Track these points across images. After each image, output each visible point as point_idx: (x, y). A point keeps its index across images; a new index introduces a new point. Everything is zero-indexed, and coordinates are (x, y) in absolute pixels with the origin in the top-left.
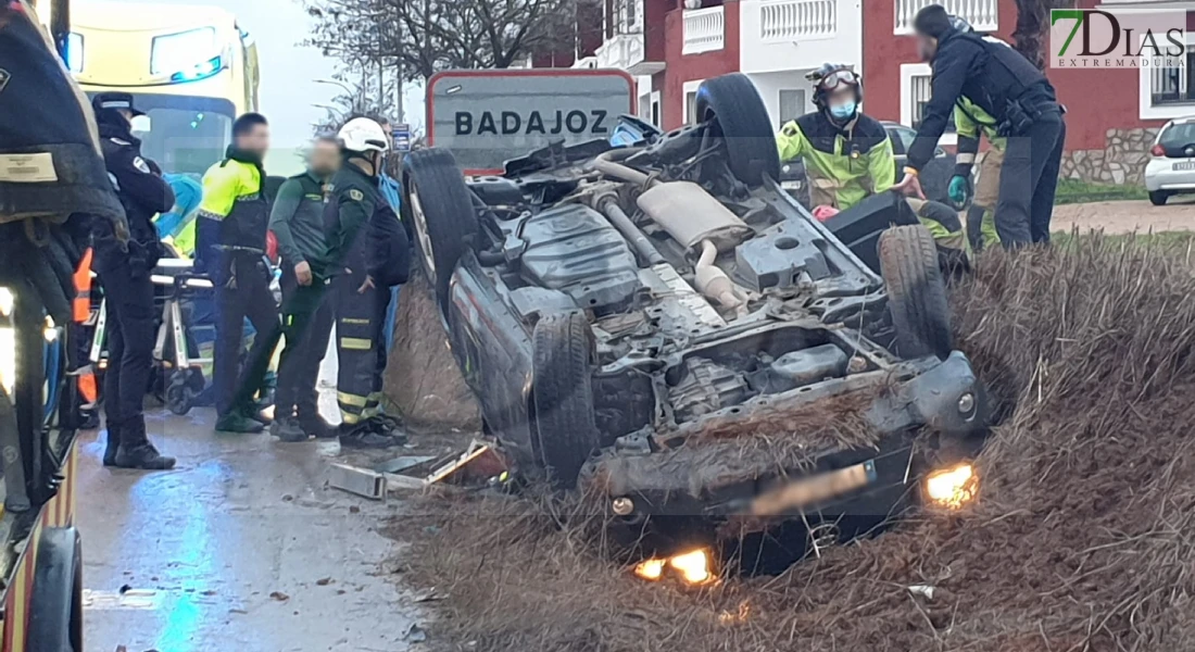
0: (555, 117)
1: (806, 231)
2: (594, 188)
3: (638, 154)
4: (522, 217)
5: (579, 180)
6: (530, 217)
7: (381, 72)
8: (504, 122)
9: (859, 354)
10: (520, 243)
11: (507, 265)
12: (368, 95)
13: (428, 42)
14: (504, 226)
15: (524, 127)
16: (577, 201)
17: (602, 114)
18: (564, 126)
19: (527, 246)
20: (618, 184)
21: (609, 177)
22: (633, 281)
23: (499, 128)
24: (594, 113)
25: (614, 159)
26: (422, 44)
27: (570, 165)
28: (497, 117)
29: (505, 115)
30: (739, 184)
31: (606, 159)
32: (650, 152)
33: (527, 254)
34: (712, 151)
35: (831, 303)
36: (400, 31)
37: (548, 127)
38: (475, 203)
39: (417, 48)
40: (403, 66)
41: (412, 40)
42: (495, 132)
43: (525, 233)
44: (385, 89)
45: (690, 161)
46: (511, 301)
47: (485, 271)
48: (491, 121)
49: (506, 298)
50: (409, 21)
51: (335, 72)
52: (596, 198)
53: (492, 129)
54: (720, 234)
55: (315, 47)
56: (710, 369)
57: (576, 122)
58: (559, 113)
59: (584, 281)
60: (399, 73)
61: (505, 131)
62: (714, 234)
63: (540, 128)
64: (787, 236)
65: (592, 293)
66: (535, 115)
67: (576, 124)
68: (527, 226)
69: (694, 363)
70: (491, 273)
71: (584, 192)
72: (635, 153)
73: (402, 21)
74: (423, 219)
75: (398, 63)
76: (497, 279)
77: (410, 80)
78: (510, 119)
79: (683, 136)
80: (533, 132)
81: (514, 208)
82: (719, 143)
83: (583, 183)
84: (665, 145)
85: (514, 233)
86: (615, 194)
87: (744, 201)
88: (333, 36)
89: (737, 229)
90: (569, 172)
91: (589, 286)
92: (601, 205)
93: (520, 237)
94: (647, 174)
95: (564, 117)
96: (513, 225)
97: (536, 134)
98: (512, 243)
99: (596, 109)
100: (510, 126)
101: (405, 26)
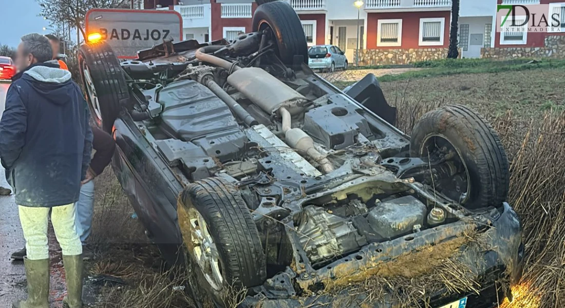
0: (146, 33)
1: (349, 103)
2: (199, 70)
3: (221, 49)
4: (157, 88)
5: (188, 64)
6: (162, 87)
7: (63, 24)
8: (123, 34)
9: (438, 206)
10: (158, 106)
11: (151, 121)
12: (60, 33)
13: (78, 16)
14: (146, 93)
15: (132, 37)
16: (189, 78)
17: (168, 32)
18: (150, 37)
19: (163, 108)
20: (212, 68)
21: (205, 63)
22: (243, 137)
23: (120, 36)
24: (164, 31)
25: (206, 52)
26: (76, 16)
27: (176, 55)
28: (119, 32)
29: (123, 31)
30: (289, 70)
31: (202, 52)
32: (229, 48)
33: (165, 114)
34: (268, 48)
35: (402, 162)
36: (68, 12)
37: (143, 37)
38: (126, 78)
39: (74, 17)
40: (70, 23)
41: (73, 14)
42: (118, 39)
43: (160, 99)
44: (65, 30)
45: (255, 54)
46: (158, 148)
47: (137, 124)
48: (116, 33)
49: (155, 146)
50: (72, 8)
51: (49, 24)
52: (201, 76)
53: (117, 37)
54: (291, 103)
55: (43, 16)
56: (324, 215)
57: (156, 35)
58: (148, 31)
59: (208, 136)
60: (69, 26)
61: (123, 38)
62: (287, 104)
63: (139, 37)
64: (338, 106)
65: (217, 145)
66: (137, 31)
67: (156, 36)
68: (160, 93)
69: (312, 210)
70: (141, 126)
71: (193, 72)
72: (220, 49)
73: (70, 8)
74: (93, 87)
75: (69, 22)
76: (146, 131)
77: (73, 27)
78: (125, 32)
79: (249, 39)
80: (136, 39)
81: (150, 81)
82: (271, 44)
83: (190, 67)
84: (238, 45)
85: (153, 98)
86: (211, 73)
87: (293, 80)
88: (48, 13)
89: (301, 100)
90: (178, 59)
91: (214, 140)
92: (203, 81)
93: (157, 101)
94: (231, 62)
95: (150, 33)
96: (151, 93)
97: (137, 40)
98: (153, 106)
99: (165, 29)
100: (126, 36)
101: (70, 10)
